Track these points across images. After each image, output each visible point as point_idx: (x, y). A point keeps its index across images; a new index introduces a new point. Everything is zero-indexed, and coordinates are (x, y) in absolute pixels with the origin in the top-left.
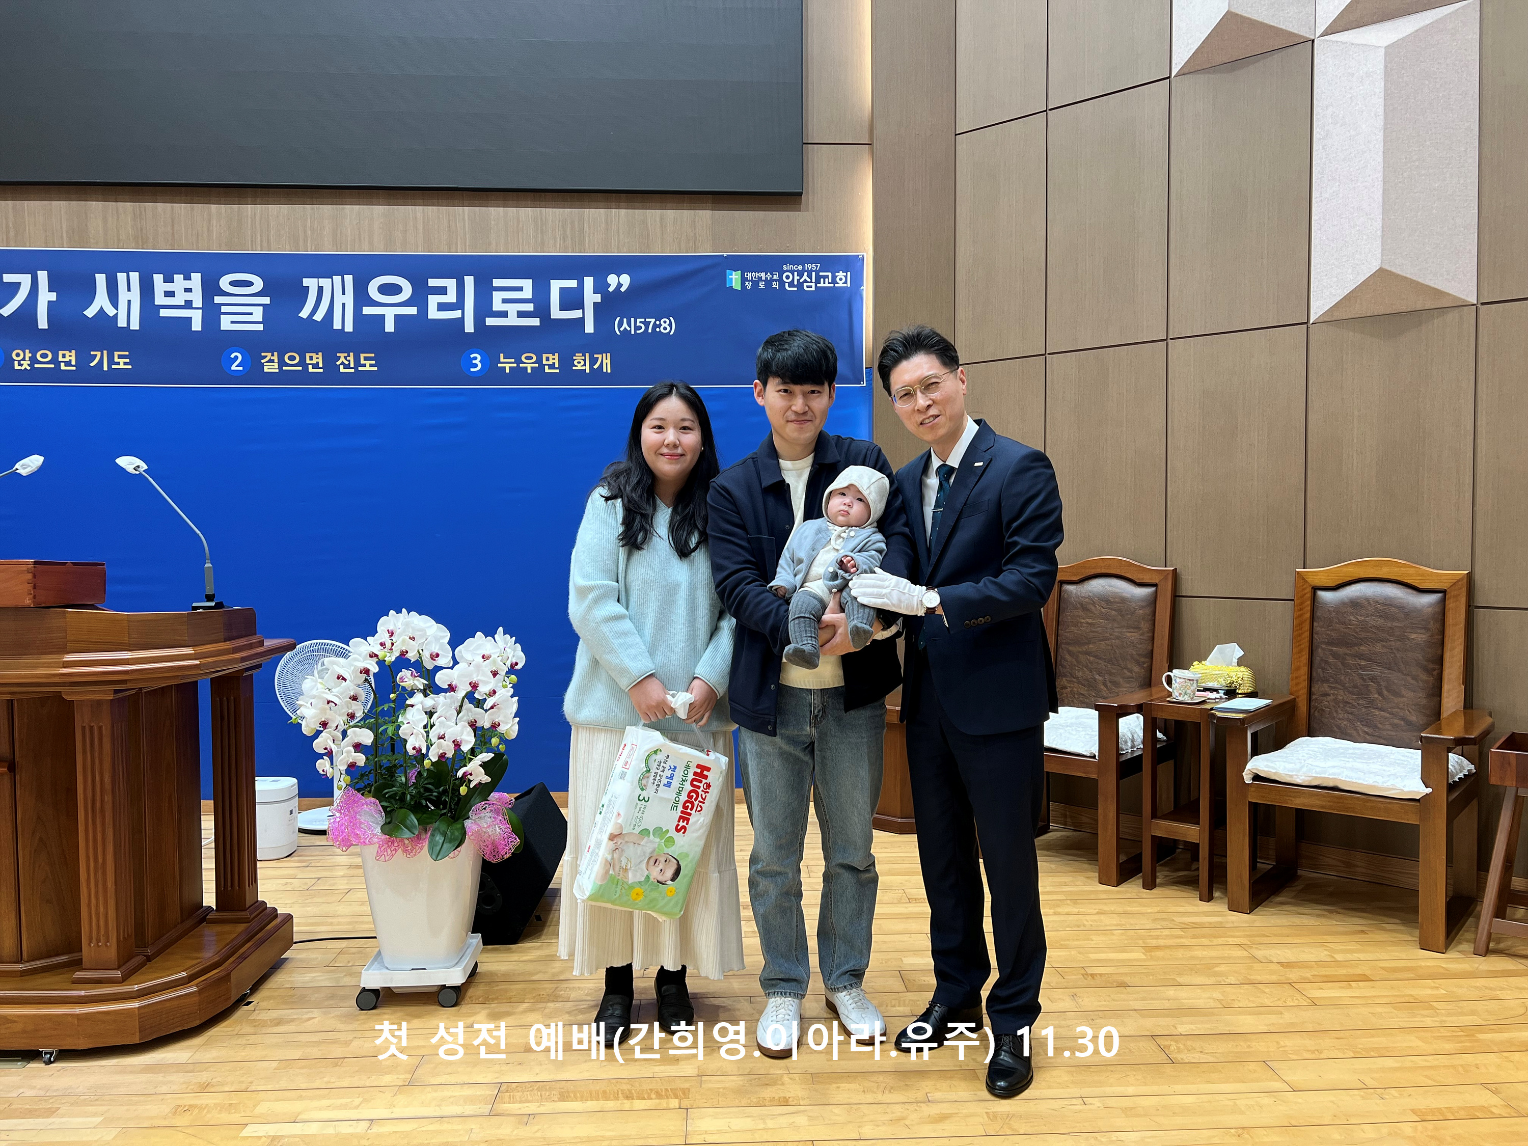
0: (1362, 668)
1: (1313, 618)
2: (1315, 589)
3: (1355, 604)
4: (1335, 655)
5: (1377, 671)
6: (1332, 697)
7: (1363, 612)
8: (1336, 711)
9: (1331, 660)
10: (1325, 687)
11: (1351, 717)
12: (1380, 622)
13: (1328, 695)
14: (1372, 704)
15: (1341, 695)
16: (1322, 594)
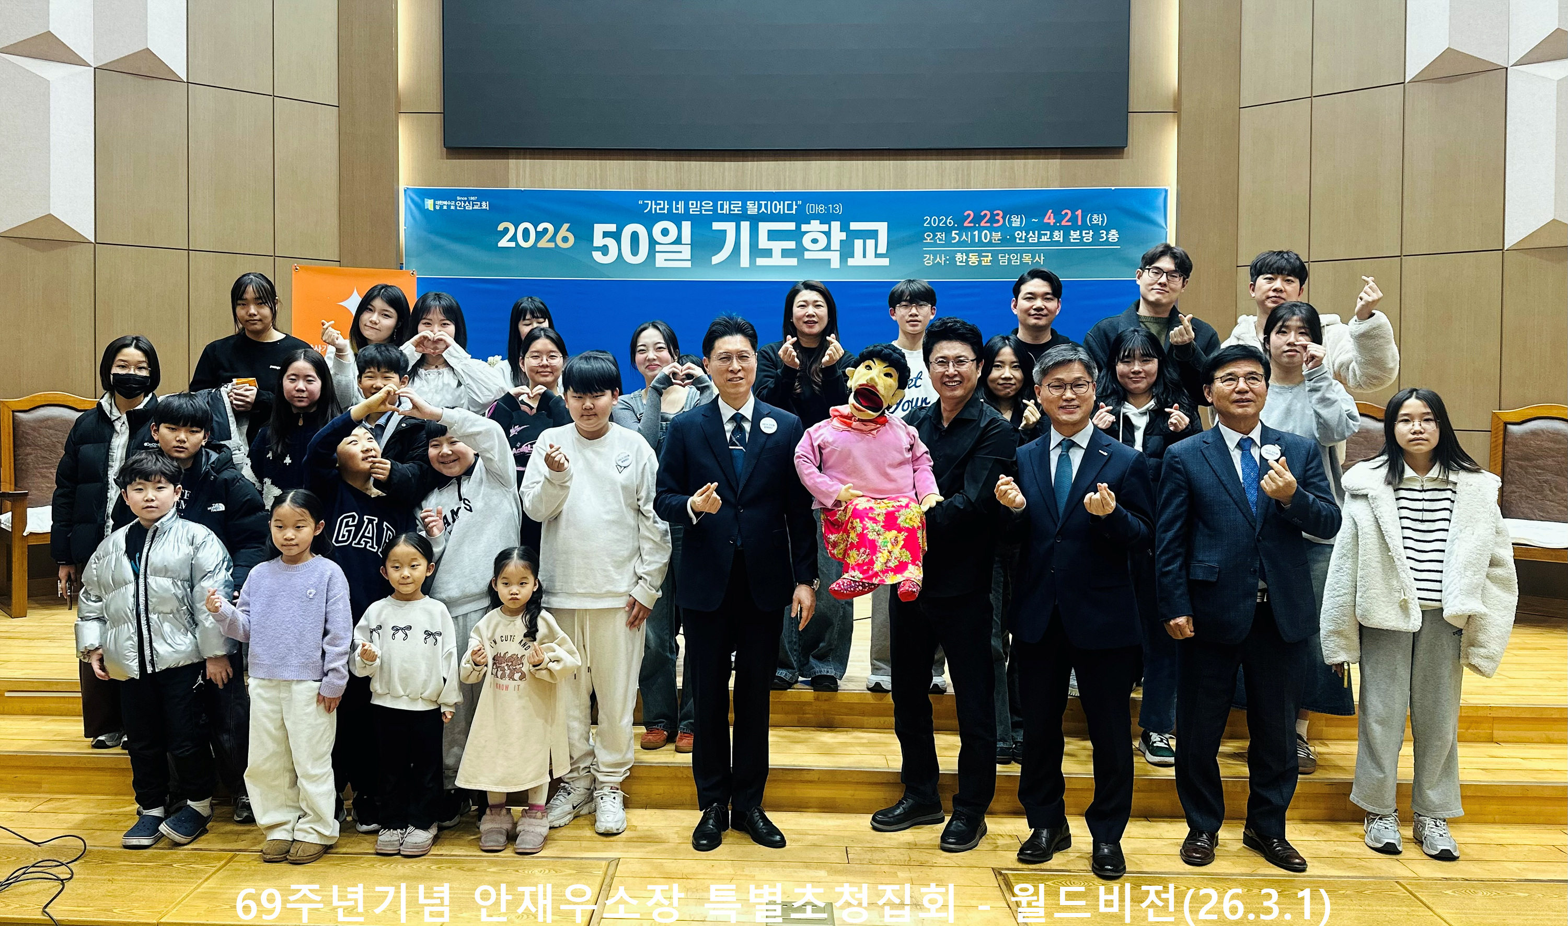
0: (1539, 474)
1: (1504, 443)
2: (1506, 424)
3: (1534, 433)
4: (1521, 467)
5: (1549, 477)
6: (1518, 494)
7: (1539, 438)
8: (1521, 503)
9: (1517, 470)
10: (1513, 487)
11: (1531, 506)
12: (1551, 445)
13: (1516, 492)
14: (1545, 497)
15: (1525, 492)
16: (1511, 428)
